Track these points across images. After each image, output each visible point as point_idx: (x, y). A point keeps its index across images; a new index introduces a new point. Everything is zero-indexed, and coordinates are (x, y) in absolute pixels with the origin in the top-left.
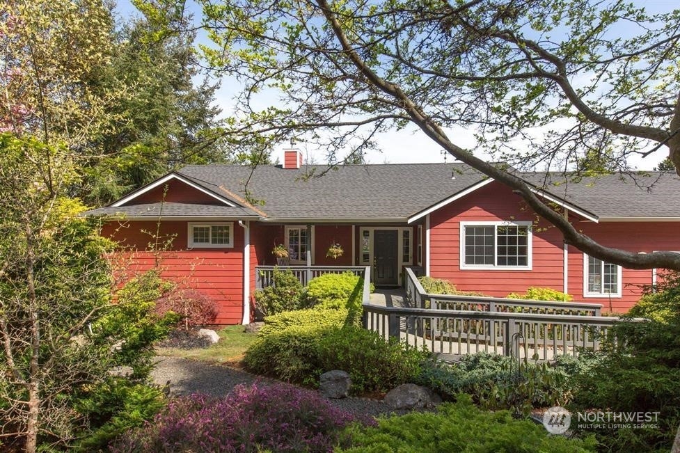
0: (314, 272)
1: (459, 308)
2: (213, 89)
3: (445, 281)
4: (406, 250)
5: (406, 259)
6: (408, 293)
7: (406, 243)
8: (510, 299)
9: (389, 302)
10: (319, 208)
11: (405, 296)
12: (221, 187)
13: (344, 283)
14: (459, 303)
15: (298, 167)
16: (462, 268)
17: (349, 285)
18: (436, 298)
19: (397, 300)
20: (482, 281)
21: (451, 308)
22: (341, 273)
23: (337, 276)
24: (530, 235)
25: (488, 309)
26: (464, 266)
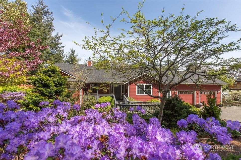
0: (99, 96)
1: (136, 104)
2: (60, 37)
3: (133, 98)
4: (123, 90)
5: (123, 92)
6: (124, 101)
7: (123, 88)
8: (147, 102)
9: (119, 103)
10: (101, 79)
11: (123, 102)
12: (69, 72)
13: (108, 99)
14: (136, 103)
15: (92, 66)
16: (137, 95)
17: (109, 99)
18: (131, 102)
19: (121, 103)
20: (141, 98)
21: (134, 104)
22: (106, 96)
23: (106, 97)
24: (152, 87)
25: (142, 104)
26: (137, 94)
